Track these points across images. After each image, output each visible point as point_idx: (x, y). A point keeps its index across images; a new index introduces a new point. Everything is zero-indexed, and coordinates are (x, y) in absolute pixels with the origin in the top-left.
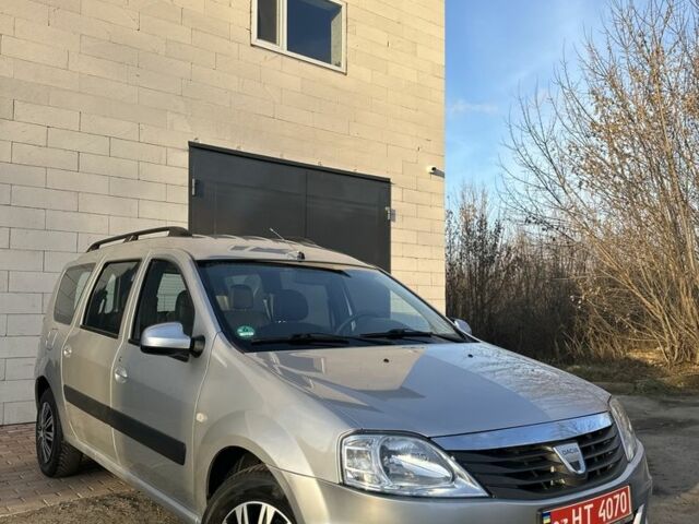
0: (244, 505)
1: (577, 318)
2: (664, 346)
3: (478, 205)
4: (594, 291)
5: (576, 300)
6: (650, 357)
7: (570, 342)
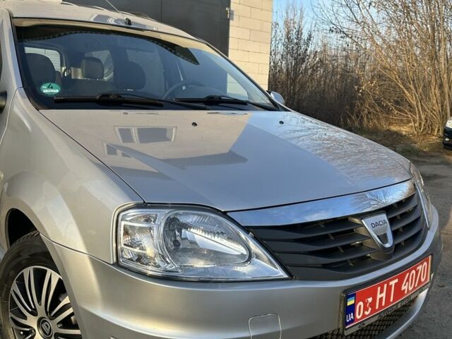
0: (31, 269)
1: (358, 103)
2: (415, 122)
3: (297, 20)
4: (372, 83)
5: (359, 89)
6: (404, 130)
7: (350, 118)
